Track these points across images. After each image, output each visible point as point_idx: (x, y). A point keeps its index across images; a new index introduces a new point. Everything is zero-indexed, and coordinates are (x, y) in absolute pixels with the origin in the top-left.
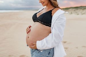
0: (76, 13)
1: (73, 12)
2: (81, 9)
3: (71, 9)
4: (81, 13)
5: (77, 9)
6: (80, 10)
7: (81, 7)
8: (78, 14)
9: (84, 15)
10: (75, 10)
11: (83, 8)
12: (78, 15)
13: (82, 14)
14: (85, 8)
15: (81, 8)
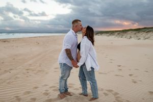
0: (137, 36)
1: (132, 36)
2: (144, 31)
3: (129, 32)
4: (144, 37)
7: (145, 28)
9: (147, 40)
10: (135, 34)
12: (139, 40)
13: (145, 39)
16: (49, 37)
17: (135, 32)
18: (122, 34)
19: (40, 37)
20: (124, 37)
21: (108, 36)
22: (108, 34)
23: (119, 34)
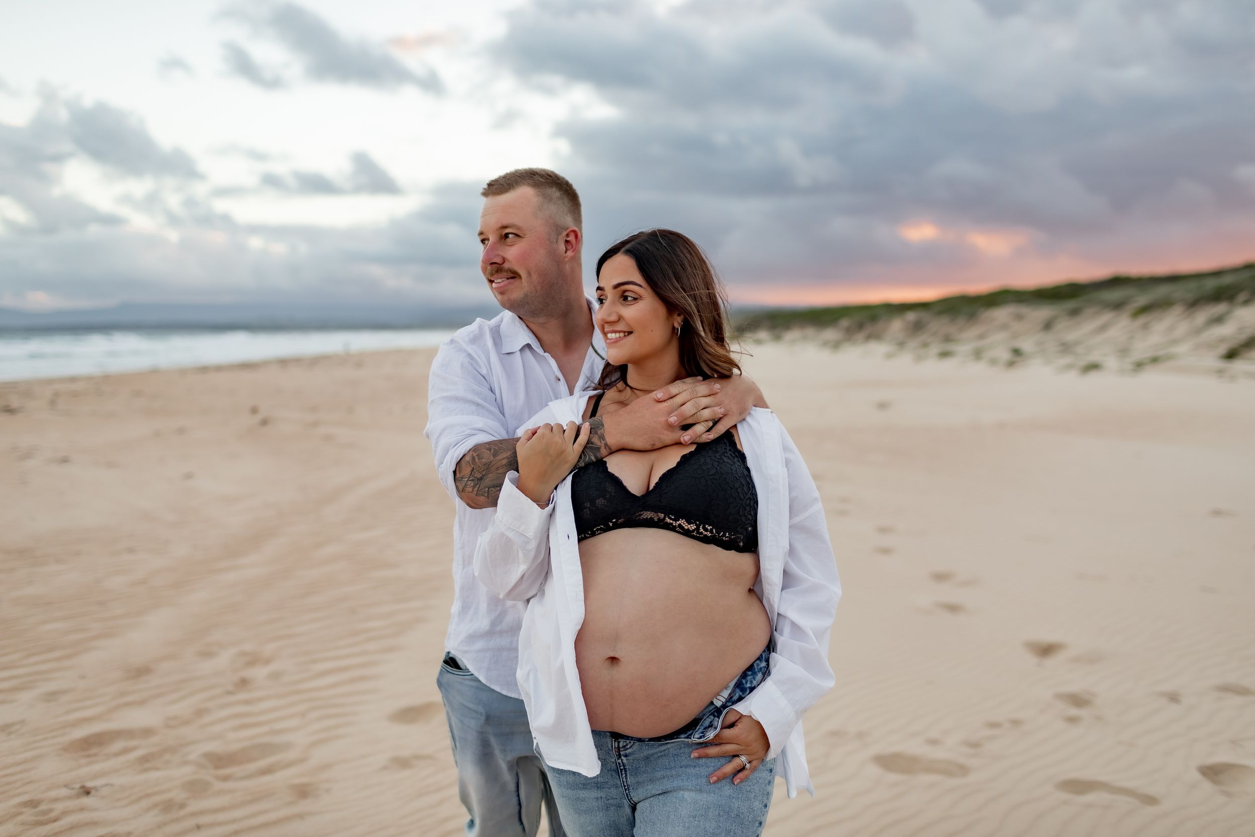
0: (1066, 348)
1: (1026, 345)
2: (1118, 306)
3: (1002, 314)
4: (1123, 352)
5: (1074, 313)
6: (1107, 316)
7: (1116, 282)
8: (1093, 367)
9: (1152, 378)
10: (1048, 326)
11: (1142, 299)
12: (1094, 378)
13: (1139, 366)
14: (1162, 291)
15: (1115, 295)
16: (358, 360)
17: (1043, 312)
18: (940, 325)
19: (283, 362)
20: (963, 349)
21: (836, 346)
22: (830, 334)
23: (917, 328)
